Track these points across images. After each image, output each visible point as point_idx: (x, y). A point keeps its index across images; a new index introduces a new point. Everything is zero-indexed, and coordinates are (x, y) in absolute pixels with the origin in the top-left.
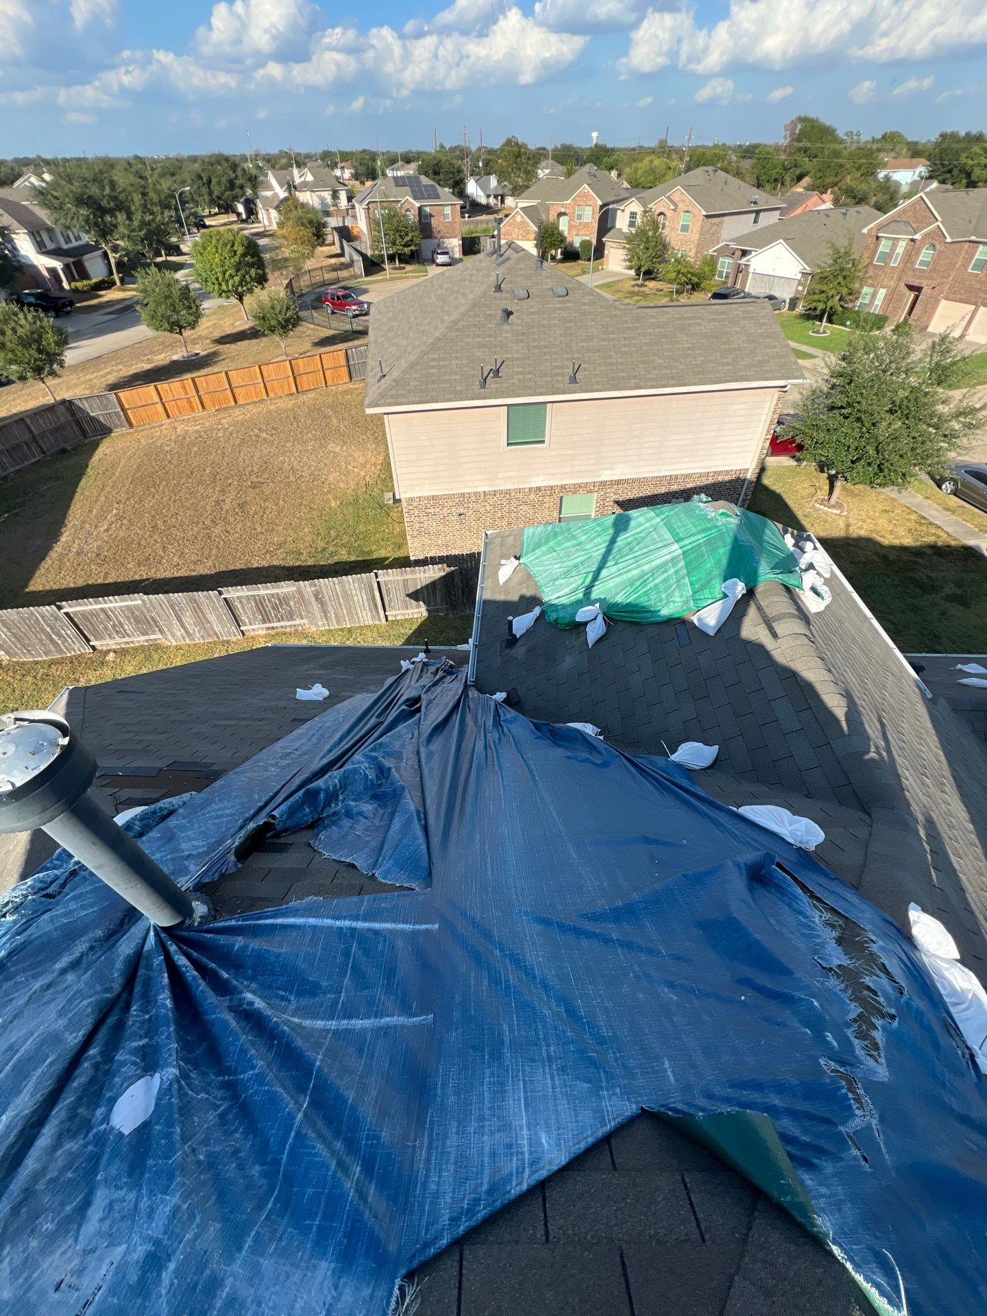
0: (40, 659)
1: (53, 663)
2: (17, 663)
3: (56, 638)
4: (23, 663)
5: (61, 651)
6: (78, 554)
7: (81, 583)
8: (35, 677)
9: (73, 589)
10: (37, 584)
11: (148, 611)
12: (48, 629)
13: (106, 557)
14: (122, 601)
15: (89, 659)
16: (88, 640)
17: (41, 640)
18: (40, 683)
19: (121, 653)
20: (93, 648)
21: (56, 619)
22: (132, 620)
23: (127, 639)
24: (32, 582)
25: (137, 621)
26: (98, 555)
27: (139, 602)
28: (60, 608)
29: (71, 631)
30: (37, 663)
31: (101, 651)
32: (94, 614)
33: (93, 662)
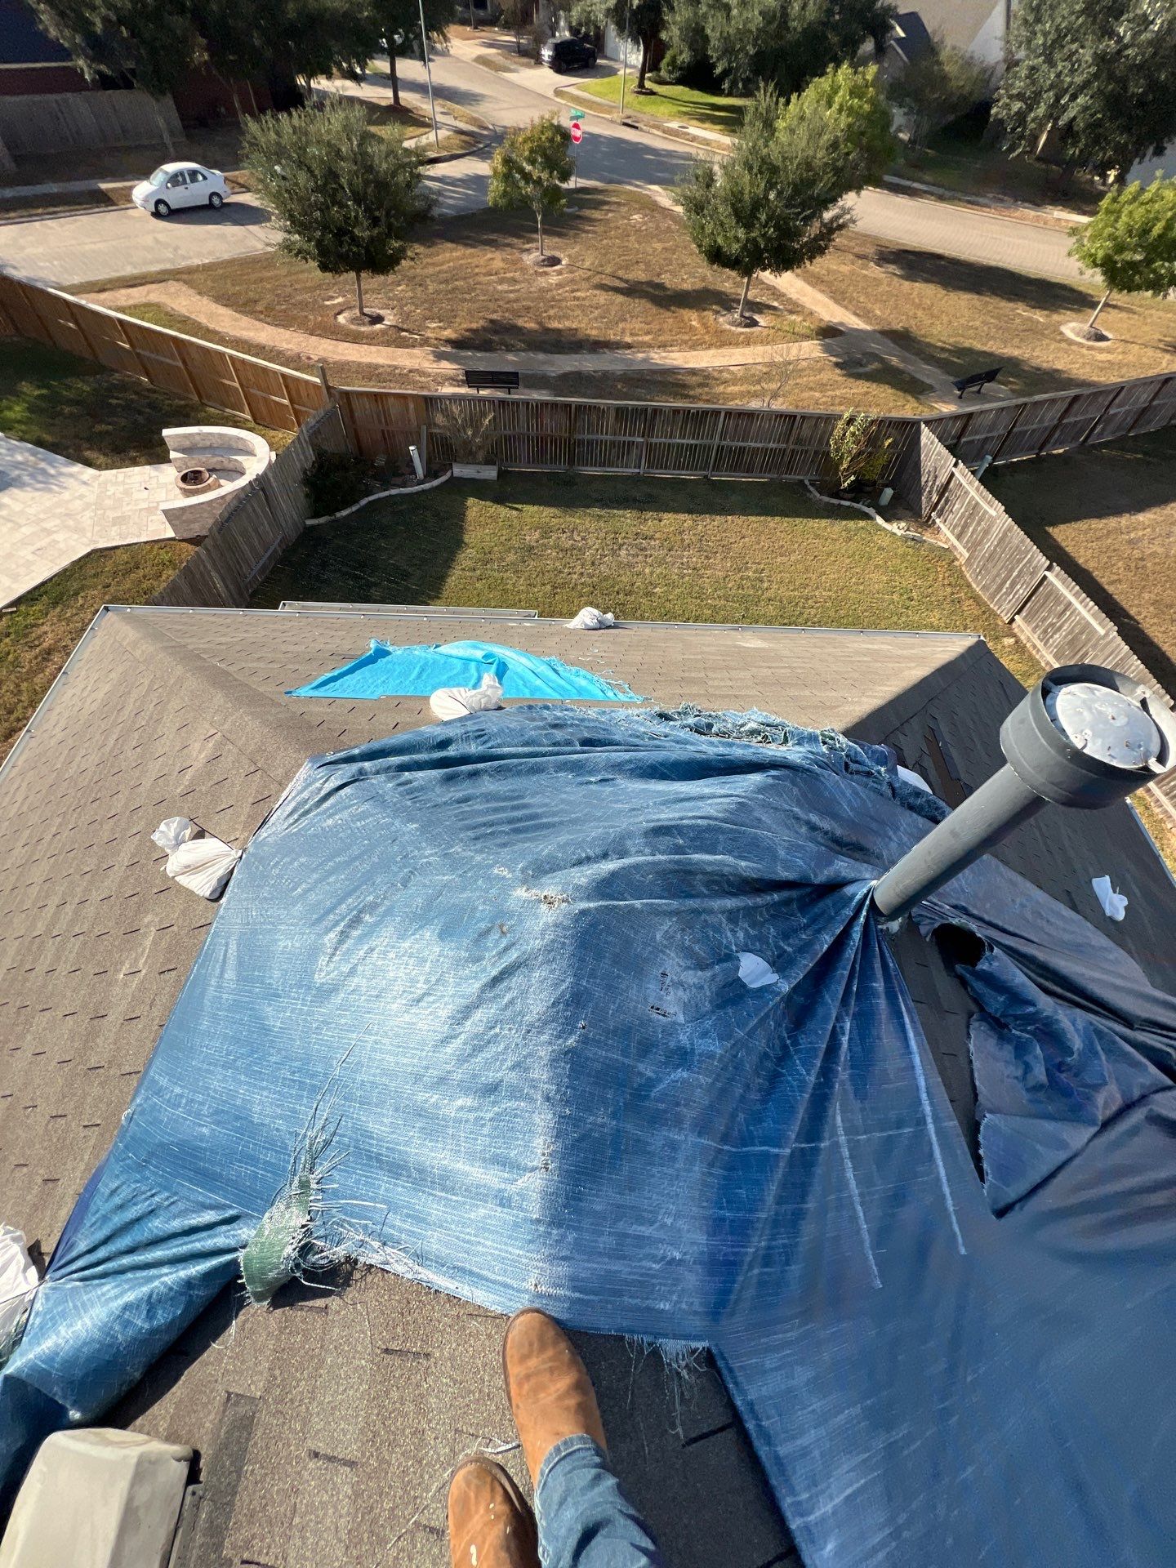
0: (974, 586)
1: (976, 599)
2: (962, 572)
3: (1007, 585)
4: (963, 577)
5: (992, 597)
6: (1130, 542)
7: (1090, 566)
8: (953, 594)
9: (1077, 565)
10: (1062, 534)
11: (1094, 647)
12: (1015, 574)
13: (1144, 567)
14: (1094, 616)
15: (997, 625)
16: (1018, 613)
17: (998, 575)
18: (948, 601)
19: (1019, 647)
20: (1012, 620)
21: (1033, 574)
22: (1070, 637)
23: (1040, 645)
24: (1062, 527)
25: (1071, 643)
26: (1142, 559)
27: (1102, 632)
28: (1049, 568)
29: (1022, 592)
30: (969, 586)
31: (1011, 629)
32: (1058, 599)
33: (994, 629)
